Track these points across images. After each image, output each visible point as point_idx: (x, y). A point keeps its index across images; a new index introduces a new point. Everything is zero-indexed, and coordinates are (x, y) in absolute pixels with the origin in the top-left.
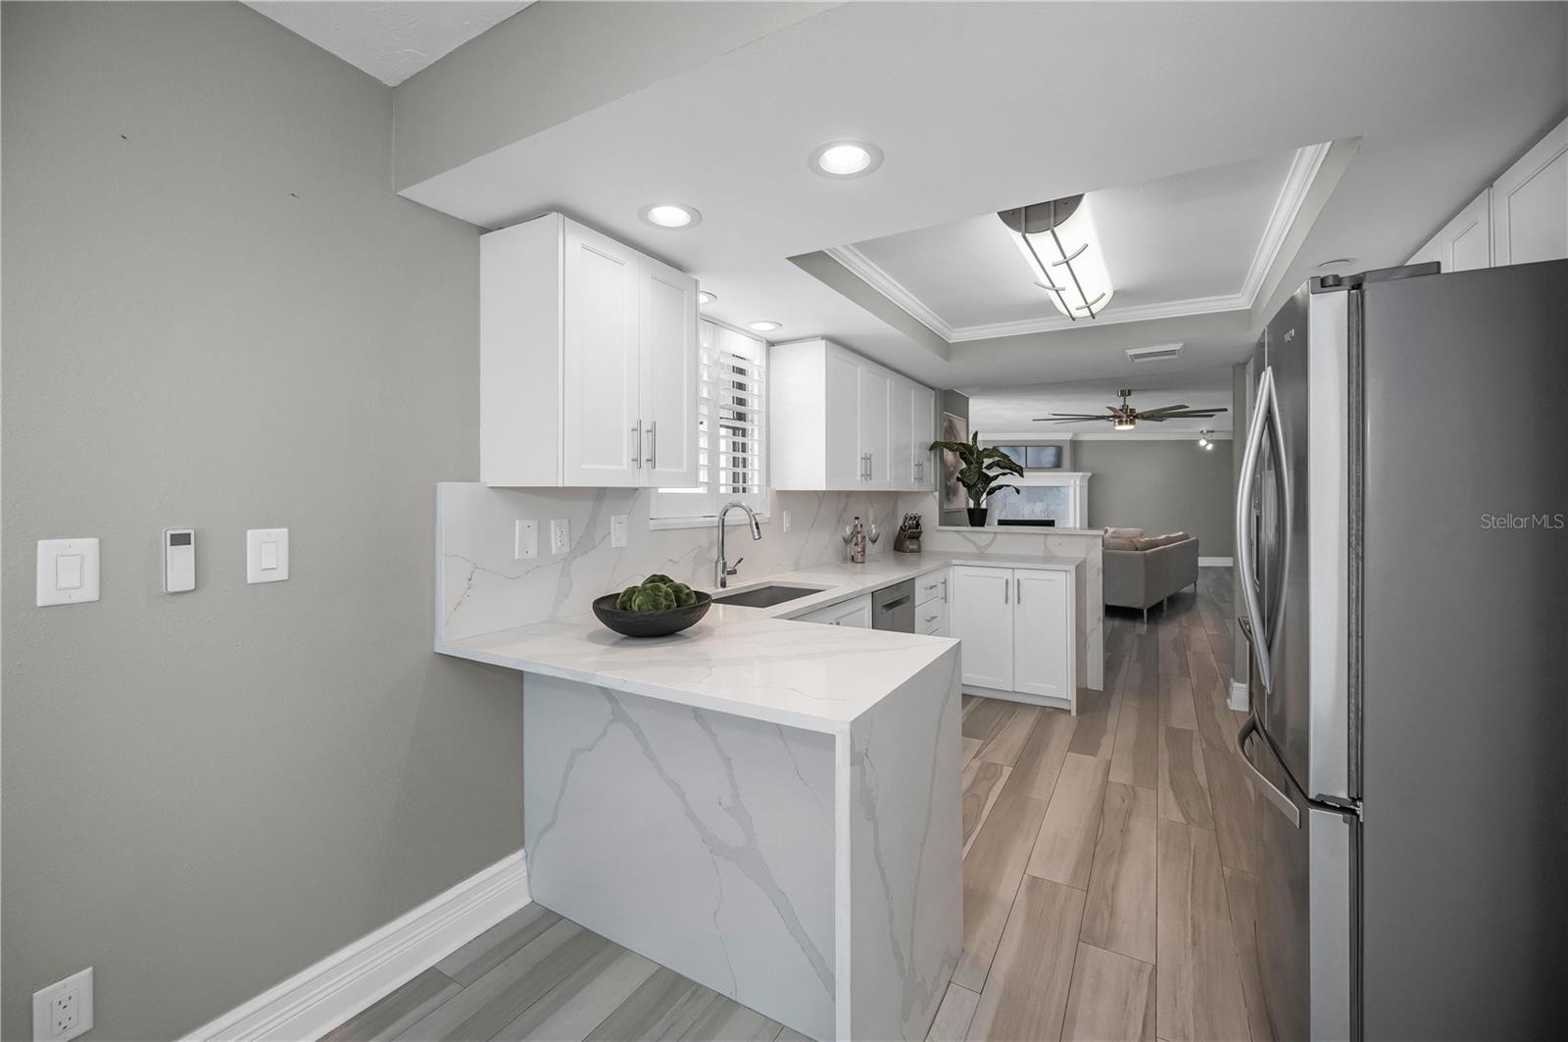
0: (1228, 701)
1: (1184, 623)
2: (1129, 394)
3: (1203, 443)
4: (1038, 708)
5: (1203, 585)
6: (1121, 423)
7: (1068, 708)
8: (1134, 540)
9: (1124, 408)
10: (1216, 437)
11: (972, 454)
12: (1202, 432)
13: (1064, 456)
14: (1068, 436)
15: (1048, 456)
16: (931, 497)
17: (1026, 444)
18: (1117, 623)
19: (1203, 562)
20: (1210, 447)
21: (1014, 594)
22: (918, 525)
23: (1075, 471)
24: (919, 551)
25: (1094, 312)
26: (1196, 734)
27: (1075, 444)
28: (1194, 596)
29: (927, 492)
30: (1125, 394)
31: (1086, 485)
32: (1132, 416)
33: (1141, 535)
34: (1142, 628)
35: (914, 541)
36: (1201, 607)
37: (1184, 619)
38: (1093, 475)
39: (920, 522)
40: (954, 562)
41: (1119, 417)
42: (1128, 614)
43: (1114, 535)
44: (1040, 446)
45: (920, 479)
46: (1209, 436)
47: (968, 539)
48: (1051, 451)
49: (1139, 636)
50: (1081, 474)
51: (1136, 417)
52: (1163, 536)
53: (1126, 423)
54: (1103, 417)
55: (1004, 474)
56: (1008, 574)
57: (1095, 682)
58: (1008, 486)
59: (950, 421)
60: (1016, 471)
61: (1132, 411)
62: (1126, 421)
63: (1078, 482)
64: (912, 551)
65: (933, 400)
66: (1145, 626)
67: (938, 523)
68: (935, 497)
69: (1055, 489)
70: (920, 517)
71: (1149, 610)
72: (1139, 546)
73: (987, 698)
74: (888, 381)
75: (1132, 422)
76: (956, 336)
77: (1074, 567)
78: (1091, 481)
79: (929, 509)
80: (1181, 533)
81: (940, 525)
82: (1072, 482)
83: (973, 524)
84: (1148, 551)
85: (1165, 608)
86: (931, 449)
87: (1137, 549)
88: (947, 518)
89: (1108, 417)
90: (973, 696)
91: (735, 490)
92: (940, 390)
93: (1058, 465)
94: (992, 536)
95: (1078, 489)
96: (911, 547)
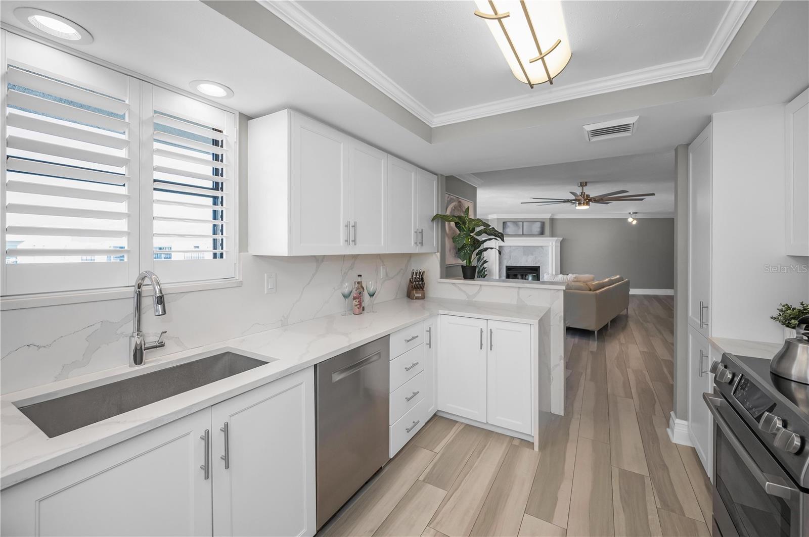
0: (669, 430)
1: (623, 341)
2: (586, 185)
3: (630, 220)
4: (508, 439)
5: (632, 310)
6: (580, 204)
7: (532, 441)
8: (588, 283)
9: (583, 194)
10: (639, 216)
11: (464, 223)
12: (630, 213)
13: (546, 228)
14: (548, 216)
15: (536, 228)
16: (434, 256)
17: (523, 221)
18: (576, 340)
19: (633, 292)
20: (635, 222)
21: (487, 341)
22: (422, 279)
23: (552, 237)
24: (423, 298)
25: (552, 77)
26: (648, 481)
27: (552, 221)
28: (627, 316)
29: (432, 253)
30: (583, 185)
31: (559, 245)
32: (588, 200)
33: (593, 280)
34: (593, 345)
35: (420, 291)
36: (632, 325)
37: (622, 337)
38: (563, 239)
39: (424, 277)
40: (441, 312)
41: (579, 200)
42: (584, 333)
43: (575, 280)
44: (532, 221)
45: (419, 243)
46: (634, 216)
47: (460, 289)
48: (538, 225)
49: (592, 352)
50: (556, 238)
51: (590, 200)
52: (607, 280)
53: (584, 205)
54: (568, 201)
55: (490, 239)
56: (482, 324)
57: (557, 407)
58: (492, 248)
59: (460, 202)
60: (499, 237)
61: (588, 196)
62: (584, 203)
63: (554, 243)
64: (417, 298)
65: (435, 183)
66: (596, 342)
67: (438, 275)
68: (437, 257)
69: (540, 248)
70: (423, 272)
71: (598, 332)
72: (592, 288)
73: (467, 425)
74: (383, 161)
75: (587, 204)
76: (437, 120)
77: (537, 321)
78: (562, 243)
79: (432, 267)
80: (618, 276)
81: (441, 277)
82: (551, 244)
83: (466, 277)
84: (597, 292)
85: (609, 327)
86: (433, 220)
87: (590, 290)
88: (447, 272)
89: (571, 200)
90: (457, 422)
91: (215, 256)
92: (442, 175)
93: (542, 233)
94: (478, 287)
95: (554, 247)
96: (417, 295)
